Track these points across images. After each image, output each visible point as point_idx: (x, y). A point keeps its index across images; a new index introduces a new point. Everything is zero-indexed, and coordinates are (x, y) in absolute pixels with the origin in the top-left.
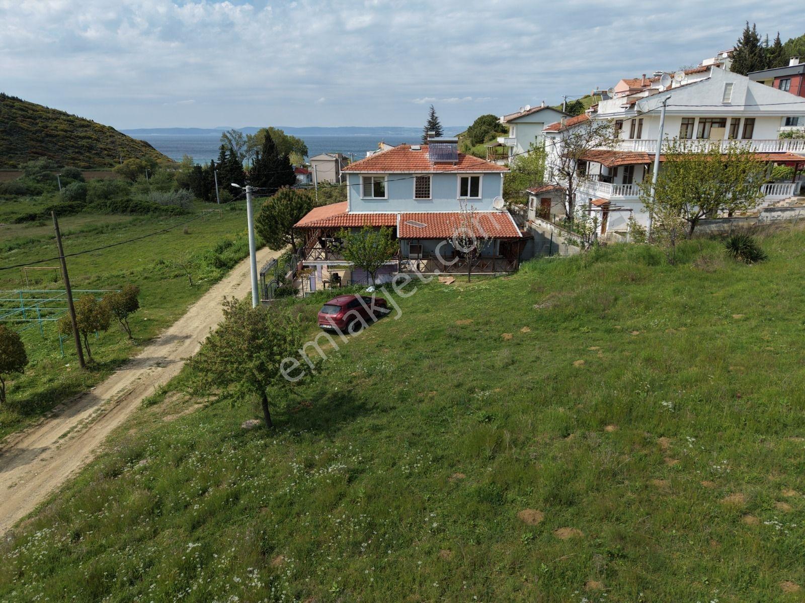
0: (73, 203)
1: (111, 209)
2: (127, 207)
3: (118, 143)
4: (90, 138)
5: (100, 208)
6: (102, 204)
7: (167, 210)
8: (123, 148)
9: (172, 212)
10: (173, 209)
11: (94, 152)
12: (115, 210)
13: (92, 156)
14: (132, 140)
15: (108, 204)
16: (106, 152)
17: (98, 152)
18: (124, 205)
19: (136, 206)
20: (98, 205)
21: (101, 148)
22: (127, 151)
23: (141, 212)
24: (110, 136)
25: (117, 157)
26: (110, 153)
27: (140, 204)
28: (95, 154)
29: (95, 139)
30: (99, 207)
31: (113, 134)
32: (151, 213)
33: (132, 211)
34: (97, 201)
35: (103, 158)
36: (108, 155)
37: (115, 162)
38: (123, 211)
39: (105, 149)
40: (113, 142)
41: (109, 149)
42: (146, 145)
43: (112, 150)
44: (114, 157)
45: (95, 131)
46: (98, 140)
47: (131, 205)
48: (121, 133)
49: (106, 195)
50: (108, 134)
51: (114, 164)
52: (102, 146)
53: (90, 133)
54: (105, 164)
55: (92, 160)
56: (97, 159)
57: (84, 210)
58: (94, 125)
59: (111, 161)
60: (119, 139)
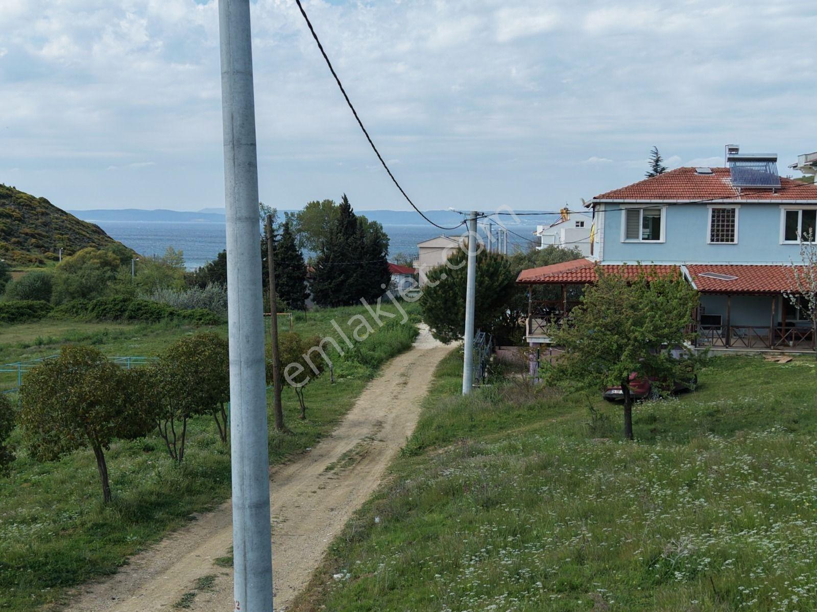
0: (35, 302)
1: (94, 314)
2: (123, 311)
3: (54, 226)
4: (9, 216)
5: (77, 312)
6: (80, 306)
7: (191, 317)
8: (62, 235)
9: (200, 319)
10: (203, 315)
11: (14, 239)
12: (102, 314)
13: (10, 247)
14: (78, 222)
15: (90, 307)
16: (33, 240)
17: (21, 240)
18: (118, 307)
19: (139, 309)
20: (74, 307)
21: (27, 234)
22: (69, 239)
23: (147, 319)
24: (43, 214)
25: (52, 249)
26: (41, 242)
27: (146, 306)
28: (15, 243)
29: (16, 219)
30: (74, 311)
31: (48, 211)
32: (163, 322)
33: (131, 318)
34: (66, 304)
35: (28, 251)
36: (38, 246)
37: (48, 258)
38: (116, 318)
39: (33, 236)
40: (45, 224)
41: (39, 234)
42: (97, 230)
43: (44, 236)
44: (47, 250)
45: (19, 204)
46: (21, 220)
47: (130, 308)
48: (60, 210)
49: (85, 292)
50: (39, 210)
51: (45, 260)
52: (28, 231)
53: (10, 208)
54: (30, 261)
55: (10, 253)
56: (18, 252)
57: (50, 314)
58: (17, 195)
59: (41, 256)
60: (57, 219)
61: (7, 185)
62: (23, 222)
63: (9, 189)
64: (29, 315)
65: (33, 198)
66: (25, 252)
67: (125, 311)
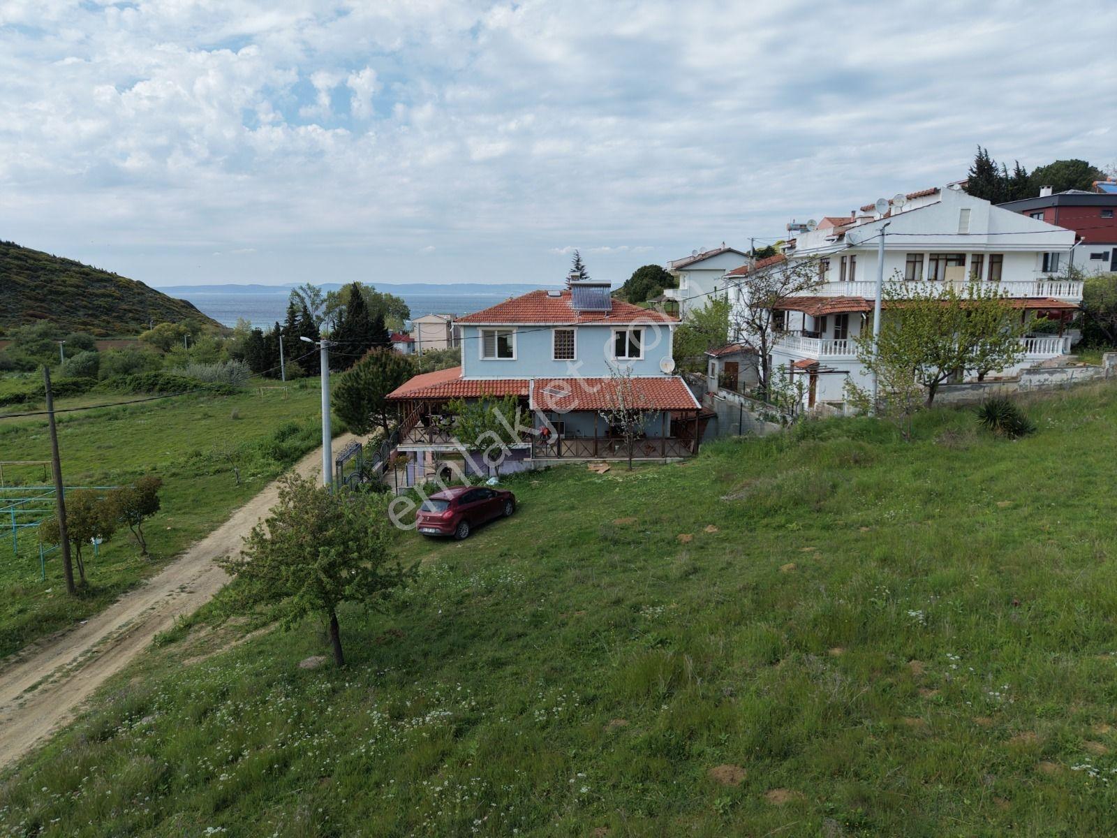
0: (79, 379)
1: (131, 387)
2: (154, 385)
3: (148, 303)
4: (111, 296)
5: (117, 386)
6: (120, 381)
7: (210, 389)
8: (155, 310)
9: (218, 391)
11: (114, 314)
12: (137, 387)
13: (111, 320)
14: (169, 299)
15: (128, 381)
16: (131, 315)
17: (120, 314)
18: (151, 382)
19: (169, 383)
20: (114, 382)
21: (125, 310)
22: (161, 313)
23: (174, 391)
24: (139, 294)
25: (146, 321)
26: (137, 316)
27: (174, 380)
28: (115, 317)
29: (116, 298)
30: (115, 385)
31: (143, 291)
32: (188, 393)
33: (161, 390)
34: (114, 377)
35: (127, 323)
36: (134, 319)
37: (143, 328)
38: (149, 390)
39: (130, 311)
40: (141, 302)
41: (136, 310)
42: (187, 305)
43: (140, 311)
44: (142, 321)
45: (119, 286)
46: (120, 299)
47: (160, 382)
48: (153, 290)
49: (126, 369)
50: (136, 290)
51: (141, 330)
52: (126, 307)
53: (111, 289)
54: (128, 331)
55: (111, 325)
56: (118, 325)
57: (93, 389)
58: (118, 279)
59: (138, 327)
60: (150, 297)
61: (109, 271)
62: (123, 300)
63: (110, 275)
64: (73, 390)
65: (131, 281)
66: (124, 324)
67: (156, 384)
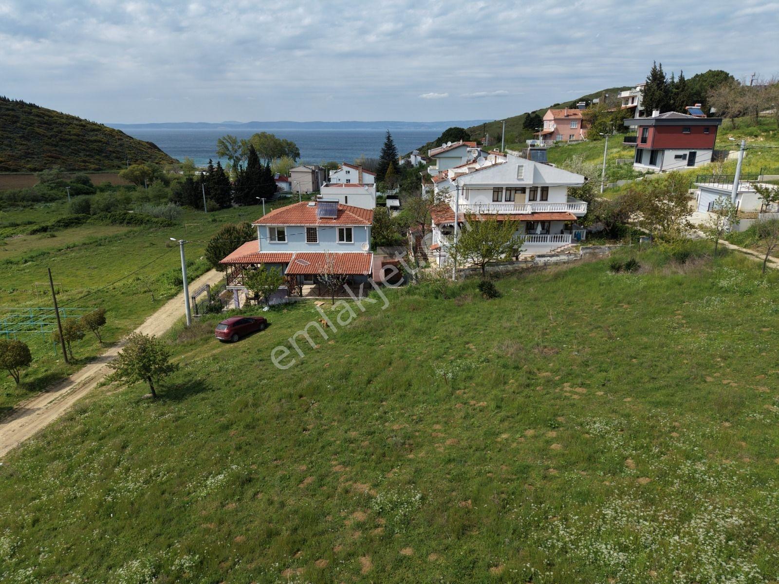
0: (79, 215)
1: (110, 220)
2: (124, 219)
3: (126, 146)
4: (100, 141)
6: (104, 216)
7: (157, 222)
8: (130, 151)
9: (161, 224)
10: (163, 221)
11: (104, 154)
12: (114, 222)
13: (102, 159)
15: (108, 216)
16: (114, 155)
17: (108, 154)
18: (121, 218)
19: (132, 218)
20: (100, 217)
21: (110, 151)
22: (134, 153)
23: (136, 223)
24: (119, 139)
25: (125, 159)
26: (119, 155)
27: (135, 217)
28: (104, 156)
29: (105, 143)
30: (102, 219)
31: (122, 138)
32: (144, 225)
33: (128, 223)
34: (99, 214)
35: (112, 160)
36: (117, 158)
37: (123, 164)
38: (121, 223)
39: (114, 152)
40: (121, 145)
41: (118, 151)
42: (153, 146)
43: (120, 152)
44: (122, 159)
45: (105, 134)
46: (107, 143)
47: (127, 218)
48: (129, 136)
50: (117, 137)
51: (122, 166)
52: (111, 149)
53: (100, 137)
54: (113, 166)
55: (102, 162)
56: (106, 162)
57: (88, 221)
58: (104, 129)
59: (119, 164)
60: (127, 141)
61: (99, 123)
62: (108, 144)
63: (99, 125)
65: (113, 130)
66: (111, 161)
